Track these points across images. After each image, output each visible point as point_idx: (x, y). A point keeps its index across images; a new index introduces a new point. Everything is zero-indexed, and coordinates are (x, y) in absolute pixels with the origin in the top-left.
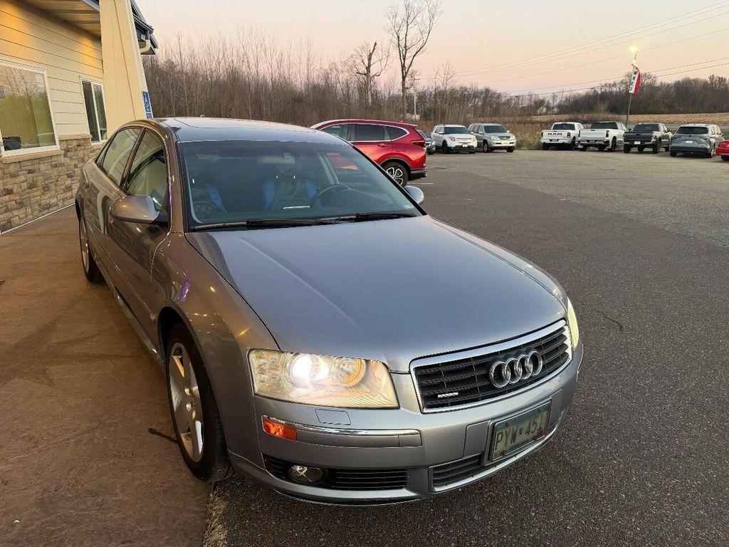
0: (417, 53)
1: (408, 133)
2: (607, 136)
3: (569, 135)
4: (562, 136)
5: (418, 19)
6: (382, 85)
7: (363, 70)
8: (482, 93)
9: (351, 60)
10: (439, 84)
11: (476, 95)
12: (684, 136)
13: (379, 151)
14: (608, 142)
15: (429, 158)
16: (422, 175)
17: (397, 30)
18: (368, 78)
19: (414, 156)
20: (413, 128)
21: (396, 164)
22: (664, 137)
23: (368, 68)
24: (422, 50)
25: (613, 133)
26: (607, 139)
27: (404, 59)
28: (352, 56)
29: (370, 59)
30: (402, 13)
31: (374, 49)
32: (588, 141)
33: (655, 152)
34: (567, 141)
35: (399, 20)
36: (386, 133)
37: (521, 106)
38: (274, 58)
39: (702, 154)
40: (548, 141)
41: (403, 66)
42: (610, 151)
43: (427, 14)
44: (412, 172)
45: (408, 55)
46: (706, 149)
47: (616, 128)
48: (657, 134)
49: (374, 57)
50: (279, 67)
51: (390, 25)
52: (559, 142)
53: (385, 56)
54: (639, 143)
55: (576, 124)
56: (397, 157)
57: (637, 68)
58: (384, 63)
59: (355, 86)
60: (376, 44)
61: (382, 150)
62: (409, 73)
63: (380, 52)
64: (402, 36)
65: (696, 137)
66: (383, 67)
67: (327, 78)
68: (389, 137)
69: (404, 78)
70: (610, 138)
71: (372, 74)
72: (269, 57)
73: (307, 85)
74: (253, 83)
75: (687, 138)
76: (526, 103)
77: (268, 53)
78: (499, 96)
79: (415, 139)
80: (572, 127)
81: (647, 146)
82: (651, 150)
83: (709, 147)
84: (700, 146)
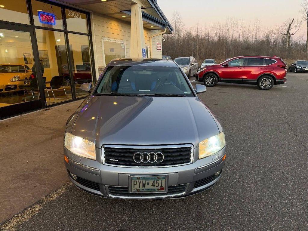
1: (277, 62)
6: (296, 39)
7: (286, 32)
9: (281, 28)
13: (259, 70)
15: (288, 74)
16: (283, 82)
19: (279, 73)
20: (280, 60)
21: (268, 76)
23: (288, 31)
28: (281, 26)
29: (289, 27)
31: (292, 22)
36: (264, 61)
38: (241, 30)
44: (276, 81)
49: (292, 26)
50: (243, 34)
53: (299, 25)
56: (268, 73)
58: (297, 28)
59: (281, 40)
60: (294, 19)
61: (261, 70)
66: (297, 30)
67: (268, 37)
68: (265, 64)
71: (290, 34)
72: (239, 30)
73: (255, 41)
74: (230, 41)
77: (239, 28)
79: (280, 65)
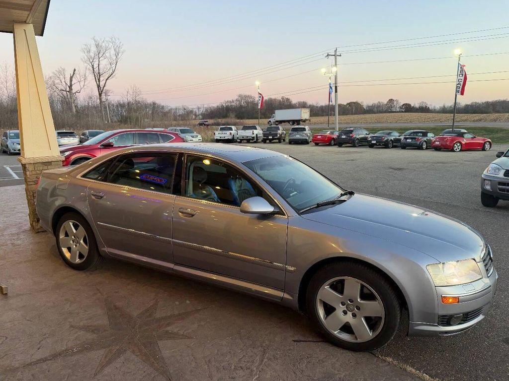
0: (108, 78)
1: (175, 138)
2: (253, 134)
3: (231, 134)
4: (227, 135)
5: (107, 54)
6: (82, 99)
8: (150, 105)
10: (130, 99)
11: (146, 106)
12: (295, 133)
14: (254, 137)
17: (91, 61)
18: (70, 95)
22: (283, 133)
24: (112, 76)
25: (256, 132)
26: (253, 136)
27: (99, 81)
29: (71, 81)
30: (94, 49)
31: (74, 73)
32: (243, 137)
33: (280, 142)
34: (230, 137)
35: (92, 54)
37: (178, 114)
39: (304, 142)
40: (219, 138)
41: (99, 86)
42: (255, 142)
43: (113, 52)
45: (101, 79)
46: (306, 139)
47: (256, 129)
48: (280, 132)
49: (73, 79)
51: (86, 57)
52: (226, 138)
53: (83, 79)
54: (271, 137)
55: (233, 127)
57: (260, 94)
62: (104, 91)
63: (78, 76)
64: (96, 66)
65: (301, 133)
69: (100, 95)
70: (255, 135)
71: (74, 91)
75: (296, 134)
76: (181, 112)
78: (163, 107)
80: (231, 129)
81: (275, 139)
82: (278, 141)
83: (307, 138)
84: (304, 138)
